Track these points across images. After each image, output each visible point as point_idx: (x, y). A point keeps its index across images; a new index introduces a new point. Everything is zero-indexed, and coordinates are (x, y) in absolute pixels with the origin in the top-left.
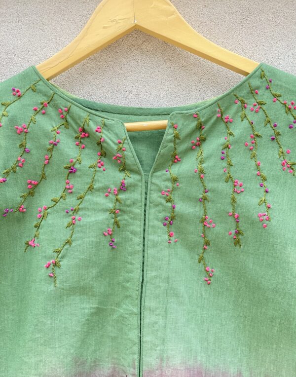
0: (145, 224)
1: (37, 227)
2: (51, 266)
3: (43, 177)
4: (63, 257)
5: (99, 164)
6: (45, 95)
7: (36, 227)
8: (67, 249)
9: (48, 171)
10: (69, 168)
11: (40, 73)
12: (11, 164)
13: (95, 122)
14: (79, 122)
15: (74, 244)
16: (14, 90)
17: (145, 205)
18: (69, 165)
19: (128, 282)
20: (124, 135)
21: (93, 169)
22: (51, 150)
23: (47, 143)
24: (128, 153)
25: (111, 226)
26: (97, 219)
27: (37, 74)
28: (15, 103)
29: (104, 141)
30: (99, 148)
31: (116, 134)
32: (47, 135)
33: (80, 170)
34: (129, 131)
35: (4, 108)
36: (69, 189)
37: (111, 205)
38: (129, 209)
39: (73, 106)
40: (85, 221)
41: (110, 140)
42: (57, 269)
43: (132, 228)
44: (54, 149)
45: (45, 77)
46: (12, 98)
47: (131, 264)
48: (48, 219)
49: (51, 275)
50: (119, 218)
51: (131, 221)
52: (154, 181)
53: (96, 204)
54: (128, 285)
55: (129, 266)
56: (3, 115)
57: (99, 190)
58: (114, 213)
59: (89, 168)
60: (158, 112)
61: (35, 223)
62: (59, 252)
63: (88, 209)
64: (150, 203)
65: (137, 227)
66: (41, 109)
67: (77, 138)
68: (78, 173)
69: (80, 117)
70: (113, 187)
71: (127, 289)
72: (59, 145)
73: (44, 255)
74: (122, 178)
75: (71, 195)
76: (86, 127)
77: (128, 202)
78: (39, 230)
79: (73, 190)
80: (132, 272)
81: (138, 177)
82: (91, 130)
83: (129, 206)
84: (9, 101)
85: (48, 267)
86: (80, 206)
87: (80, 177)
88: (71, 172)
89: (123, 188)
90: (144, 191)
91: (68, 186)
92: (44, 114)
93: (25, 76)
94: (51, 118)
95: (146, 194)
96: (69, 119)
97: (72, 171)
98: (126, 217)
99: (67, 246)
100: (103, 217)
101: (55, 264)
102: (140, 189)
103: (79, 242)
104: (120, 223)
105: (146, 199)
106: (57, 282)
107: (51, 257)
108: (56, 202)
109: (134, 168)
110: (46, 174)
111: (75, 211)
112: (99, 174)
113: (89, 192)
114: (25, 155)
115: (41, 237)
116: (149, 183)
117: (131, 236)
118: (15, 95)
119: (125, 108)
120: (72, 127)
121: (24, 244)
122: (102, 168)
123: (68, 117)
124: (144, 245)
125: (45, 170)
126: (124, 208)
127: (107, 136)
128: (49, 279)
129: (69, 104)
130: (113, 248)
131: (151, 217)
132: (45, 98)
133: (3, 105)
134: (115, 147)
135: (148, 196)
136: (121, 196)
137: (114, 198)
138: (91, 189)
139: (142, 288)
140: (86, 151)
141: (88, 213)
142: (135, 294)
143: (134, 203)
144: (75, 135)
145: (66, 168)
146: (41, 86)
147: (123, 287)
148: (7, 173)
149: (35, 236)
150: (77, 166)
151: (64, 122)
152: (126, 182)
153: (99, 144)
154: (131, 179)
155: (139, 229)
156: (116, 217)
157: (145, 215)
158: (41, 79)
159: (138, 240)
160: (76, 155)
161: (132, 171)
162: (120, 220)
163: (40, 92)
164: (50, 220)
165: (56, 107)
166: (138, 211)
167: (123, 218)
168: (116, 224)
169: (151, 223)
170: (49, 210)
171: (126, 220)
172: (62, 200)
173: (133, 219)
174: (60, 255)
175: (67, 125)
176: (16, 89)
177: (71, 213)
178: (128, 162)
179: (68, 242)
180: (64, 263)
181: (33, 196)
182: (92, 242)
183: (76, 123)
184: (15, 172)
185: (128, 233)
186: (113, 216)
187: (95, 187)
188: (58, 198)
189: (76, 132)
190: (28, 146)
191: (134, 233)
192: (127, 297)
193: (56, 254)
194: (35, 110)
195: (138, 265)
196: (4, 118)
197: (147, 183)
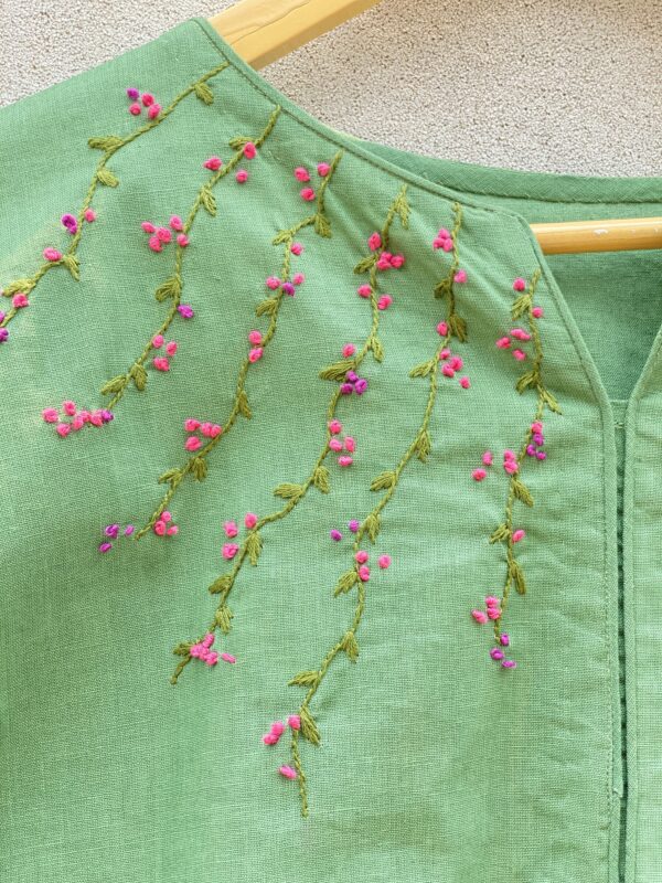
0: (621, 583)
1: (222, 590)
2: (287, 738)
3: (242, 410)
4: (327, 704)
5: (444, 364)
6: (246, 119)
7: (215, 591)
8: (341, 674)
9: (260, 386)
10: (336, 376)
11: (227, 40)
12: (131, 358)
13: (431, 217)
14: (370, 212)
15: (366, 654)
16: (133, 95)
17: (620, 512)
18: (340, 366)
20: (533, 264)
21: (424, 383)
22: (268, 312)
23: (254, 284)
24: (549, 326)
25: (498, 590)
26: (446, 561)
27: (215, 43)
28: (142, 142)
29: (466, 282)
30: (442, 308)
31: (505, 259)
32: (257, 258)
33: (379, 385)
35: (99, 156)
36: (339, 451)
37: (493, 513)
38: (554, 526)
39: (347, 156)
40: (400, 569)
41: (487, 277)
42: (304, 747)
43: (570, 596)
44: (285, 309)
45: (246, 55)
46: (130, 124)
47: (574, 727)
48: (263, 561)
49: (289, 771)
50: (521, 560)
51: (565, 569)
52: (647, 426)
53: (451, 508)
55: (564, 736)
56: (100, 183)
57: (449, 457)
58: (507, 542)
59: (412, 376)
61: (211, 577)
62: (313, 685)
63: (414, 527)
64: (637, 504)
65: (593, 590)
66: (233, 166)
67: (362, 271)
68: (370, 394)
69: (374, 199)
70: (499, 448)
72: (299, 292)
73: (255, 695)
74: (532, 414)
75: (349, 474)
76: (397, 233)
77: (555, 502)
78: (230, 602)
79: (356, 456)
80: (575, 755)
81: (587, 413)
82: (418, 242)
83: (556, 516)
84: (116, 136)
85: (272, 743)
86: (384, 516)
87: (381, 409)
88: (346, 392)
89: (536, 450)
90: (614, 461)
91: (335, 442)
92: (242, 181)
93: (169, 52)
94: (269, 202)
95: (621, 472)
96: (334, 203)
97: (350, 386)
98: (546, 554)
99: (342, 662)
100: (469, 555)
101: (301, 731)
102: (597, 455)
103: (385, 649)
104: (526, 577)
105: (621, 491)
106: (311, 799)
107: (282, 706)
108: (289, 498)
109: (577, 378)
110: (252, 398)
111: (368, 534)
112: (446, 398)
113: (414, 463)
114: (179, 332)
115: (239, 628)
116: (630, 434)
117: (567, 624)
118: (136, 112)
120: (344, 230)
121: (169, 654)
122: (457, 377)
123: (330, 196)
124: (622, 659)
125: (249, 383)
126: (542, 524)
127: (473, 263)
128: (279, 786)
129: (333, 152)
130: (505, 668)
131: (643, 556)
132: (246, 129)
133: (95, 146)
134: (506, 305)
135: (628, 482)
136: (529, 480)
137: (503, 484)
138: (420, 453)
140: (396, 317)
141: (412, 540)
142: (595, 841)
143: (577, 506)
144: (355, 262)
145: (327, 377)
146: (230, 85)
148: (115, 391)
149: (217, 624)
150: (368, 371)
151: (312, 213)
152: (545, 429)
153: (444, 292)
154: (561, 419)
155: (605, 601)
156: (512, 556)
157: (621, 549)
158: (230, 61)
159: (597, 639)
160: (363, 332)
161: (564, 390)
162: (528, 568)
163: (228, 106)
164: (271, 564)
165: (286, 161)
166: (592, 533)
167: (535, 561)
168: (515, 579)
169: (641, 579)
170: (267, 530)
171: (545, 566)
172: (313, 492)
173: (576, 561)
174: (318, 698)
175: (324, 223)
176: (142, 93)
177: (349, 540)
178: (551, 357)
179: (346, 648)
180: (331, 726)
181: (201, 477)
182: (436, 645)
183: (362, 218)
184: (140, 389)
185: (556, 613)
186: (504, 550)
187: (434, 446)
188: (298, 486)
189: (358, 250)
190: (190, 296)
191: (577, 614)
193: (300, 693)
194: (213, 167)
196: (101, 191)
197: (622, 432)
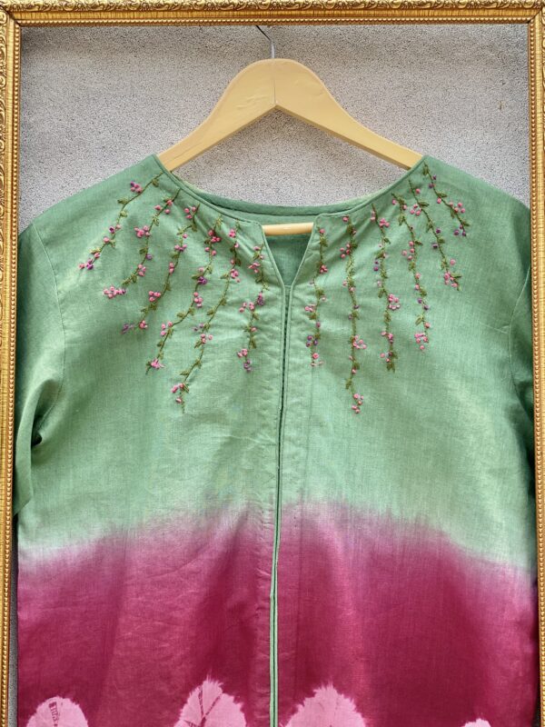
0: (285, 344)
1: (161, 345)
2: (179, 391)
3: (168, 288)
4: (191, 380)
5: (232, 275)
6: (169, 191)
7: (159, 345)
8: (196, 372)
9: (173, 281)
10: (197, 278)
11: (163, 163)
12: (131, 273)
13: (228, 225)
14: (209, 224)
15: (204, 366)
16: (132, 185)
17: (286, 322)
18: (198, 275)
19: (264, 409)
20: (262, 240)
21: (225, 280)
22: (176, 257)
23: (171, 248)
24: (267, 262)
25: (246, 346)
26: (230, 337)
27: (159, 165)
28: (135, 200)
29: (239, 248)
30: (232, 255)
31: (253, 239)
32: (172, 240)
33: (210, 281)
34: (267, 235)
35: (121, 205)
36: (198, 302)
37: (246, 322)
38: (266, 326)
39: (202, 204)
40: (216, 339)
41: (246, 246)
42: (184, 394)
43: (270, 348)
44: (181, 256)
45: (169, 170)
46: (131, 195)
47: (270, 389)
48: (173, 336)
49: (179, 400)
50: (255, 337)
51: (268, 340)
52: (297, 294)
53: (230, 320)
54: (265, 413)
55: (266, 391)
56: (121, 215)
57: (233, 304)
58: (250, 331)
59: (221, 278)
60: (302, 211)
61: (158, 341)
62: (188, 375)
63: (220, 326)
64: (292, 319)
65: (276, 347)
66: (165, 208)
67: (206, 242)
68: (208, 284)
69: (210, 219)
70: (248, 301)
71: (263, 417)
72: (185, 251)
73: (170, 377)
74: (260, 290)
75: (200, 310)
76: (217, 230)
77: (266, 319)
78: (164, 350)
79: (203, 304)
80: (269, 398)
81: (277, 290)
82: (224, 234)
83: (267, 323)
84: (127, 198)
85: (174, 392)
86: (211, 323)
87: (211, 289)
88: (200, 284)
89: (260, 302)
90: (284, 306)
91: (196, 300)
92: (167, 214)
93: (145, 168)
94: (176, 219)
95: (287, 309)
96: (198, 221)
97: (200, 281)
98: (263, 335)
99: (196, 368)
100: (236, 335)
101: (183, 389)
102: (280, 304)
103: (209, 364)
104: (257, 342)
105: (287, 315)
106: (186, 408)
107: (178, 381)
108: (182, 317)
109: (274, 279)
110: (171, 284)
111: (205, 328)
112: (232, 285)
113: (221, 306)
114: (147, 263)
115: (165, 357)
116: (291, 297)
117: (269, 357)
118: (133, 191)
119: (262, 206)
120: (201, 230)
121: (145, 365)
122: (237, 279)
123: (196, 217)
124: (284, 368)
125: (170, 279)
126: (260, 325)
127: (242, 241)
128: (176, 404)
129: (197, 203)
130: (248, 371)
131: (292, 336)
132: (169, 195)
133: (120, 202)
134: (251, 255)
135: (289, 313)
136: (258, 312)
137: (249, 313)
138: (223, 303)
139: (281, 417)
140: (218, 258)
141: (220, 331)
142: (274, 423)
143: (273, 320)
144: (204, 239)
145: (193, 278)
146: (164, 180)
147: (260, 415)
148: (126, 283)
149: (159, 356)
150: (207, 276)
151: (191, 223)
152: (263, 295)
153: (233, 250)
154: (271, 292)
155: (279, 350)
156: (252, 336)
157: (285, 334)
158: (164, 172)
159: (277, 362)
160: (206, 263)
161: (271, 283)
162: (257, 339)
163: (163, 187)
164: (175, 337)
165: (183, 206)
166: (277, 329)
167: (261, 337)
168: (253, 343)
169: (292, 343)
170: (174, 327)
171: (264, 339)
172: (189, 315)
173: (272, 337)
174: (189, 378)
175: (194, 227)
176: (135, 184)
177: (200, 330)
178: (267, 272)
179: (198, 364)
180: (193, 387)
181: (155, 309)
182: (225, 364)
183: (206, 225)
184: (134, 282)
185: (266, 354)
186: (249, 334)
187: (228, 301)
188: (185, 313)
189: (205, 236)
190: (151, 251)
191: (272, 354)
192: (264, 426)
193: (183, 377)
194: (158, 209)
195: (276, 391)
196: (122, 218)
197: (288, 296)
